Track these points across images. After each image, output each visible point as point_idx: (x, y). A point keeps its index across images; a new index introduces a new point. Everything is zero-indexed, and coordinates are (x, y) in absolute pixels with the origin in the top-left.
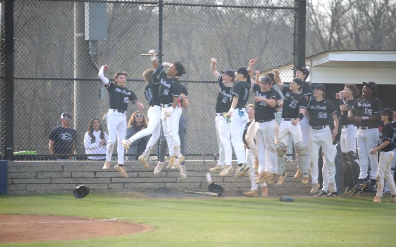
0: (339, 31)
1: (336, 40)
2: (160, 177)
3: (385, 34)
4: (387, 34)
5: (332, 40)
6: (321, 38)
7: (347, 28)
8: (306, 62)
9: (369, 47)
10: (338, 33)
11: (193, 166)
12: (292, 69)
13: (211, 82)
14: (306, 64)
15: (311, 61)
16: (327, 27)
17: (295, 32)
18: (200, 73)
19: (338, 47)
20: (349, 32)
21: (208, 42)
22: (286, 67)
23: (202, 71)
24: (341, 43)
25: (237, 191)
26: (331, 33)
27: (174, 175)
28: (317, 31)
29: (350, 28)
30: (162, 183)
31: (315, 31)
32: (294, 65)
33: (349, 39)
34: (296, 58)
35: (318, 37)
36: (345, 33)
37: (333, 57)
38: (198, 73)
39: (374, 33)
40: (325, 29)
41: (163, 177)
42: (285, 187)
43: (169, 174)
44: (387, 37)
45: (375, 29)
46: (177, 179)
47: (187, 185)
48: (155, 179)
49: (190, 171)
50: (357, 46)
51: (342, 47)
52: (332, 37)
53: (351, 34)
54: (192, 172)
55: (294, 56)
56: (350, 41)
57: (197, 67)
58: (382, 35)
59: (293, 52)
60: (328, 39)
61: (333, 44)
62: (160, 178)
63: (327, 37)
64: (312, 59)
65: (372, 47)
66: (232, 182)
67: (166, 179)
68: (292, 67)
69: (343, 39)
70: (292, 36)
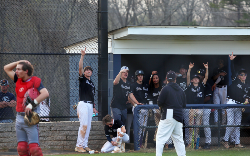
0: (135, 8)
1: (132, 15)
3: (174, 10)
4: (176, 11)
5: (129, 16)
6: (119, 14)
7: (142, 5)
8: (108, 36)
9: (160, 22)
10: (133, 10)
11: (12, 127)
12: (96, 42)
13: (23, 54)
14: (109, 38)
15: (113, 35)
16: (124, 5)
17: (98, 10)
18: (13, 46)
19: (134, 23)
20: (143, 9)
21: (19, 18)
22: (91, 40)
23: (14, 44)
24: (137, 19)
25: (50, 149)
26: (128, 10)
28: (115, 8)
29: (144, 6)
31: (113, 8)
32: (99, 39)
33: (143, 15)
34: (100, 32)
35: (116, 14)
36: (139, 9)
37: (131, 31)
38: (11, 46)
39: (164, 10)
40: (123, 7)
42: (92, 145)
44: (176, 13)
45: (165, 7)
47: (6, 144)
49: (9, 132)
50: (150, 21)
51: (138, 22)
52: (128, 14)
53: (145, 11)
54: (11, 133)
55: (98, 31)
56: (144, 17)
57: (10, 41)
58: (172, 12)
59: (97, 27)
60: (125, 15)
61: (129, 20)
63: (124, 13)
64: (113, 33)
65: (163, 22)
66: (46, 141)
69: (138, 15)
70: (96, 14)
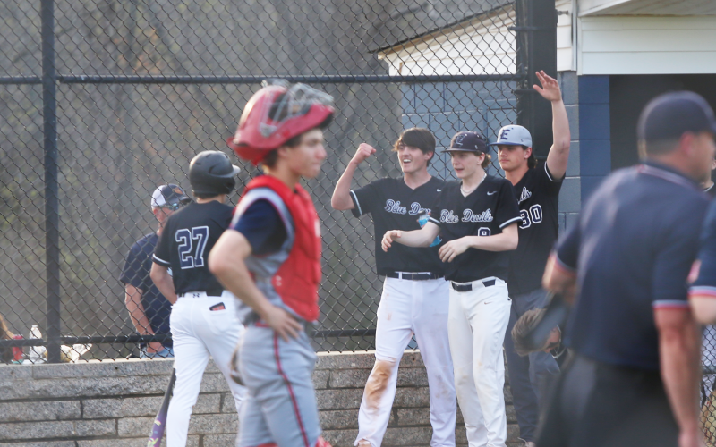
2: (58, 419)
8: (557, 4)
13: (215, 81)
18: (177, 49)
22: (488, 21)
27: (106, 412)
30: (65, 439)
32: (519, 15)
38: (169, 49)
41: (69, 419)
43: (86, 408)
46: (116, 427)
48: (40, 426)
62: (59, 424)
67: (80, 424)
68: (510, 22)
